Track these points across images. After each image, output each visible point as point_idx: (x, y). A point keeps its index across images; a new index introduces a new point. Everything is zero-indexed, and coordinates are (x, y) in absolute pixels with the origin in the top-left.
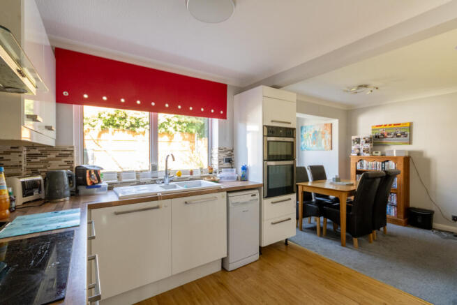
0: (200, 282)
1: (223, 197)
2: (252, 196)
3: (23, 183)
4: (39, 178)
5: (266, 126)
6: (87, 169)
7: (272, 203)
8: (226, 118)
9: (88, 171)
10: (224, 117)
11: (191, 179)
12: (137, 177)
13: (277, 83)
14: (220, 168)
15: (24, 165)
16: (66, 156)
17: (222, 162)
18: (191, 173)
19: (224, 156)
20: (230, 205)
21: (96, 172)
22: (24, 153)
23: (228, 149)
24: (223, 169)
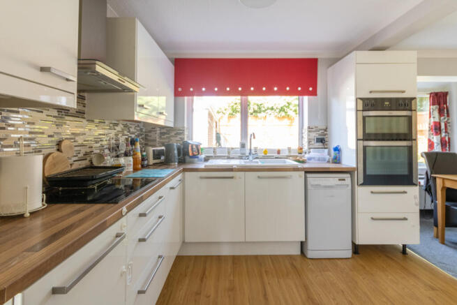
0: (274, 258)
1: (300, 176)
2: (340, 180)
3: (154, 151)
4: (163, 148)
5: (361, 99)
6: (189, 144)
7: (372, 192)
8: (316, 95)
9: (190, 145)
10: (314, 93)
11: (276, 158)
12: (229, 153)
13: (378, 44)
14: (310, 148)
15: (158, 140)
16: (180, 134)
17: (313, 142)
18: (279, 152)
19: (315, 135)
20: (309, 187)
21: (197, 146)
22: (158, 132)
23: (320, 127)
24: (311, 150)
